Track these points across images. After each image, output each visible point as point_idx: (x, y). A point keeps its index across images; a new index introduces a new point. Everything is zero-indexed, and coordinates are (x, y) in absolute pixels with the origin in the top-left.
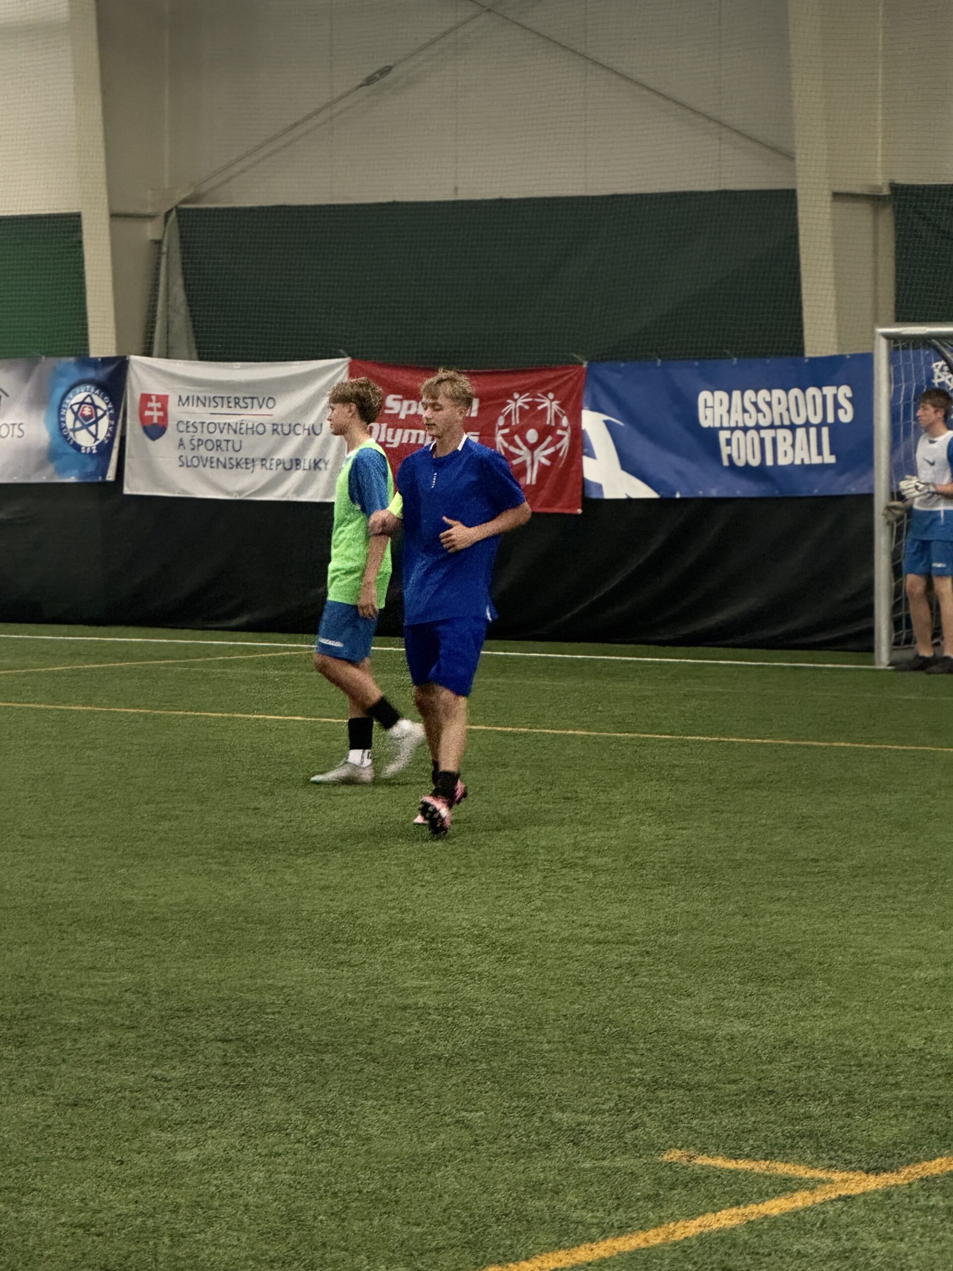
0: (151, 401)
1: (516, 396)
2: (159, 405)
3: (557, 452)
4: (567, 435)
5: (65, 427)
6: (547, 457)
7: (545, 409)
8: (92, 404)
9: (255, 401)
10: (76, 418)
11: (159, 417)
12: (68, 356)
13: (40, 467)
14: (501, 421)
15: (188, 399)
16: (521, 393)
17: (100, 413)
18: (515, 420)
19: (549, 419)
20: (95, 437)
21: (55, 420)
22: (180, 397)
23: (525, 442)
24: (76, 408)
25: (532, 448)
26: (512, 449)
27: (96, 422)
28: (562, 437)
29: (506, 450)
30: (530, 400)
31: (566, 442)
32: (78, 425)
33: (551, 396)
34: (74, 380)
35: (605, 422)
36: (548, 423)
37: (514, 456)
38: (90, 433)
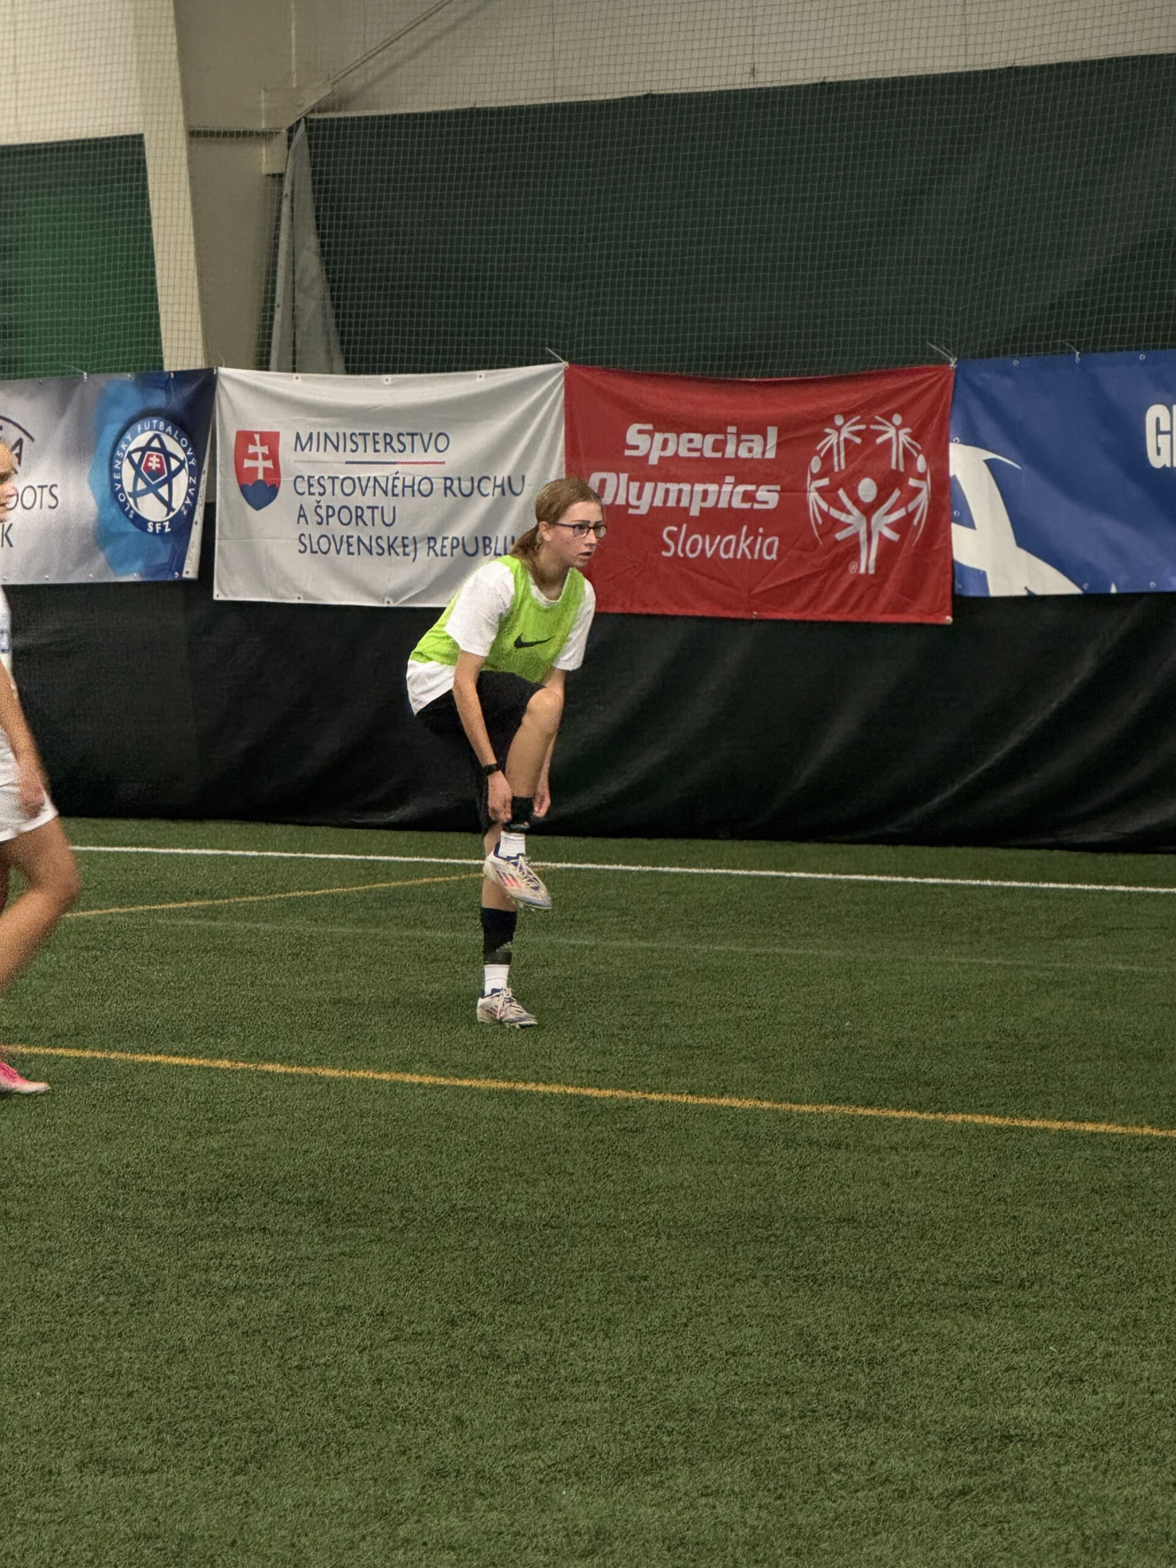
0: (254, 444)
1: (839, 420)
2: (265, 450)
3: (910, 516)
4: (925, 487)
5: (122, 490)
6: (895, 527)
7: (888, 444)
8: (163, 449)
9: (417, 439)
10: (138, 474)
11: (266, 470)
12: (123, 370)
13: (84, 556)
14: (815, 465)
15: (310, 437)
16: (847, 416)
17: (174, 464)
18: (839, 462)
19: (896, 460)
20: (168, 504)
21: (106, 478)
22: (298, 437)
23: (857, 502)
24: (136, 457)
25: (868, 510)
26: (834, 513)
27: (168, 481)
28: (917, 491)
29: (825, 515)
30: (862, 427)
31: (923, 499)
32: (141, 486)
33: (897, 419)
34: (133, 411)
35: (988, 462)
36: (893, 466)
37: (837, 525)
38: (161, 498)
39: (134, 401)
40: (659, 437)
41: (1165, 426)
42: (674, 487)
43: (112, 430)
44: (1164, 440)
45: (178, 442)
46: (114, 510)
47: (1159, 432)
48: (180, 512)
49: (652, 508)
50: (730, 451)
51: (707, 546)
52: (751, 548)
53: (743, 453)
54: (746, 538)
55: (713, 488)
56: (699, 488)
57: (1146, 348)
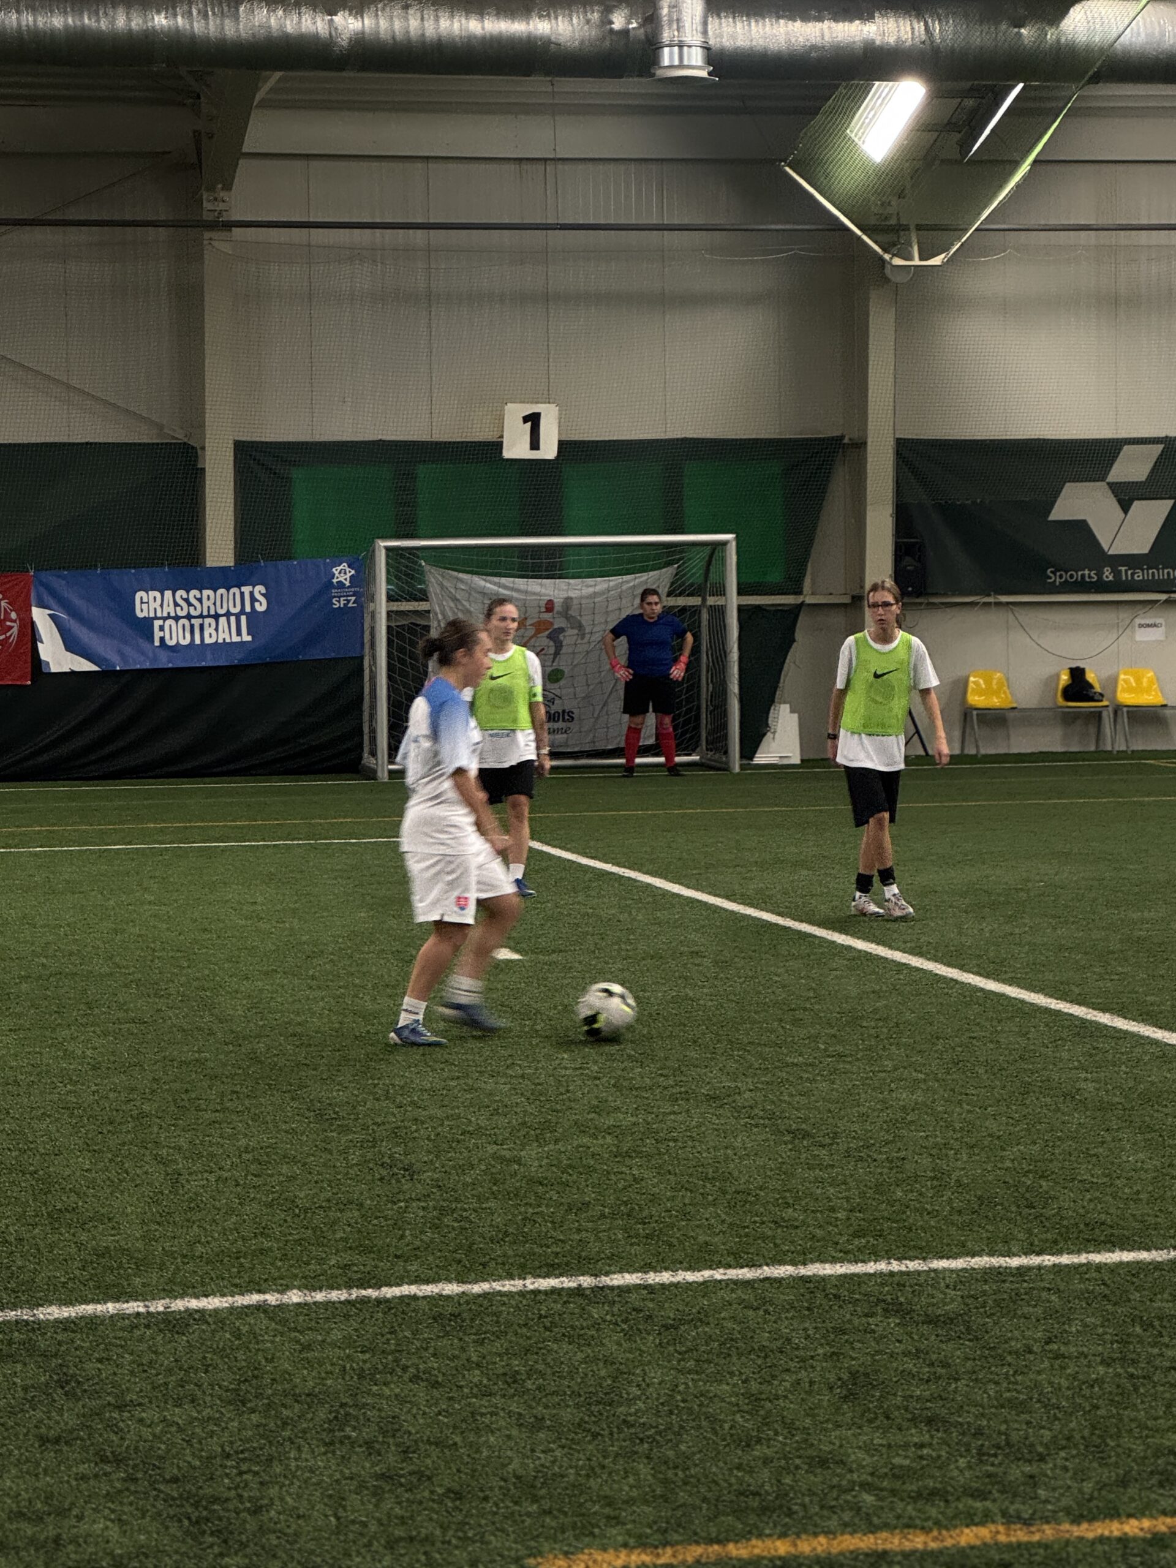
3: (8, 638)
4: (16, 625)
35: (50, 615)
41: (145, 600)
44: (145, 606)
47: (142, 603)
57: (134, 568)
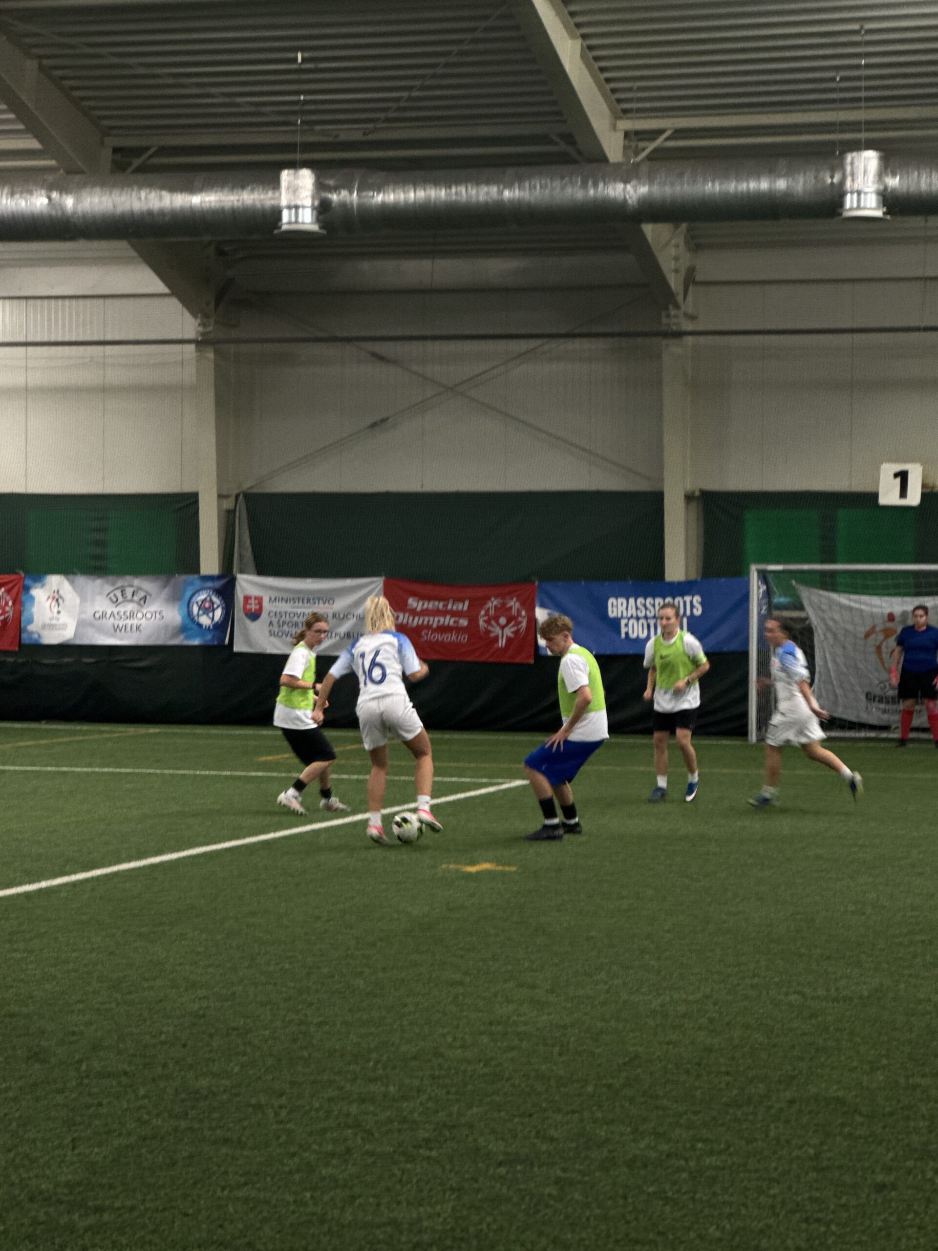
0: (251, 599)
1: (493, 599)
2: (256, 602)
3: (518, 630)
4: (525, 620)
5: (192, 614)
6: (513, 632)
7: (511, 608)
8: (211, 600)
9: (321, 600)
10: (200, 608)
11: (256, 609)
12: (188, 574)
13: (174, 635)
14: (483, 612)
15: (275, 599)
17: (215, 606)
18: (492, 612)
19: (514, 612)
20: (213, 619)
21: (185, 609)
22: (271, 598)
23: (498, 624)
24: (200, 603)
25: (503, 628)
26: (490, 628)
27: (213, 610)
28: (522, 622)
29: (486, 629)
30: (502, 601)
31: (524, 624)
32: (201, 612)
33: (515, 599)
34: (198, 588)
35: (549, 614)
36: (513, 613)
37: (490, 632)
38: (209, 617)
39: (198, 584)
40: (421, 603)
41: (615, 604)
42: (426, 619)
43: (188, 594)
44: (615, 609)
45: (218, 597)
46: (188, 621)
47: (613, 606)
48: (217, 622)
49: (418, 625)
50: (450, 607)
51: (438, 637)
52: (457, 638)
53: (455, 608)
54: (455, 634)
55: (442, 619)
56: (436, 619)
57: (608, 581)
